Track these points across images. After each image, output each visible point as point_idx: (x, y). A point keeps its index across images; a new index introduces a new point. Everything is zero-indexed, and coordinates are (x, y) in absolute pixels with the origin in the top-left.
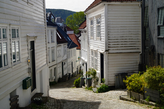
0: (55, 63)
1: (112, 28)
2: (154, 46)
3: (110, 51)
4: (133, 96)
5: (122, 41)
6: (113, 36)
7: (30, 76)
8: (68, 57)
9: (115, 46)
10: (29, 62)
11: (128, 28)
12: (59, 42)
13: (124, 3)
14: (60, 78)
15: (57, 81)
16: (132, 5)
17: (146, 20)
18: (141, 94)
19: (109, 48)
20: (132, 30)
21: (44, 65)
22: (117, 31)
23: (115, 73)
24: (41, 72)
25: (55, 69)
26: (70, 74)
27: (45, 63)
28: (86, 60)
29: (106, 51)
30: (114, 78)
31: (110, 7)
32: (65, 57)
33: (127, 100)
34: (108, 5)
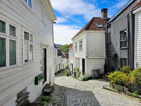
0: (56, 64)
1: (89, 45)
2: (117, 54)
3: (89, 57)
4: (116, 88)
5: (95, 52)
6: (90, 49)
7: (42, 73)
8: (62, 62)
9: (91, 54)
10: (42, 63)
11: (98, 45)
12: (58, 55)
13: (96, 31)
14: (58, 71)
15: (57, 72)
16: (100, 33)
17: (109, 41)
18: (125, 87)
19: (88, 56)
20: (100, 46)
21: (52, 65)
22: (92, 46)
23: (91, 69)
24: (50, 69)
25: (56, 67)
26: (62, 69)
27: (53, 64)
28: (72, 63)
29: (87, 57)
30: (91, 72)
31: (88, 33)
32: (61, 62)
33: (110, 90)
34: (88, 32)
